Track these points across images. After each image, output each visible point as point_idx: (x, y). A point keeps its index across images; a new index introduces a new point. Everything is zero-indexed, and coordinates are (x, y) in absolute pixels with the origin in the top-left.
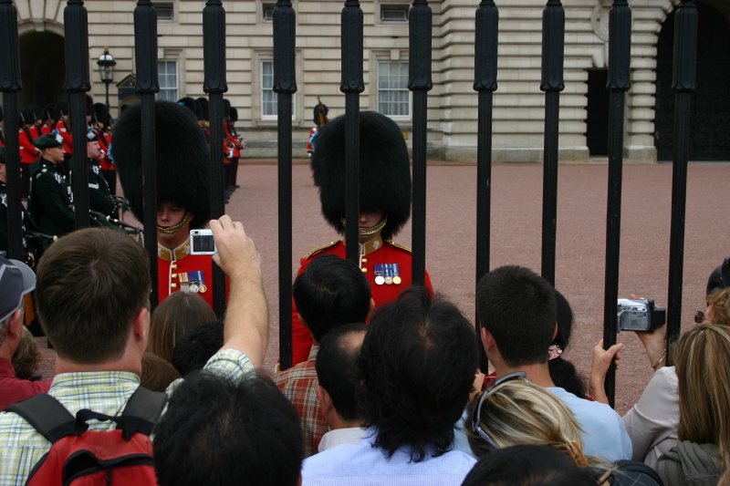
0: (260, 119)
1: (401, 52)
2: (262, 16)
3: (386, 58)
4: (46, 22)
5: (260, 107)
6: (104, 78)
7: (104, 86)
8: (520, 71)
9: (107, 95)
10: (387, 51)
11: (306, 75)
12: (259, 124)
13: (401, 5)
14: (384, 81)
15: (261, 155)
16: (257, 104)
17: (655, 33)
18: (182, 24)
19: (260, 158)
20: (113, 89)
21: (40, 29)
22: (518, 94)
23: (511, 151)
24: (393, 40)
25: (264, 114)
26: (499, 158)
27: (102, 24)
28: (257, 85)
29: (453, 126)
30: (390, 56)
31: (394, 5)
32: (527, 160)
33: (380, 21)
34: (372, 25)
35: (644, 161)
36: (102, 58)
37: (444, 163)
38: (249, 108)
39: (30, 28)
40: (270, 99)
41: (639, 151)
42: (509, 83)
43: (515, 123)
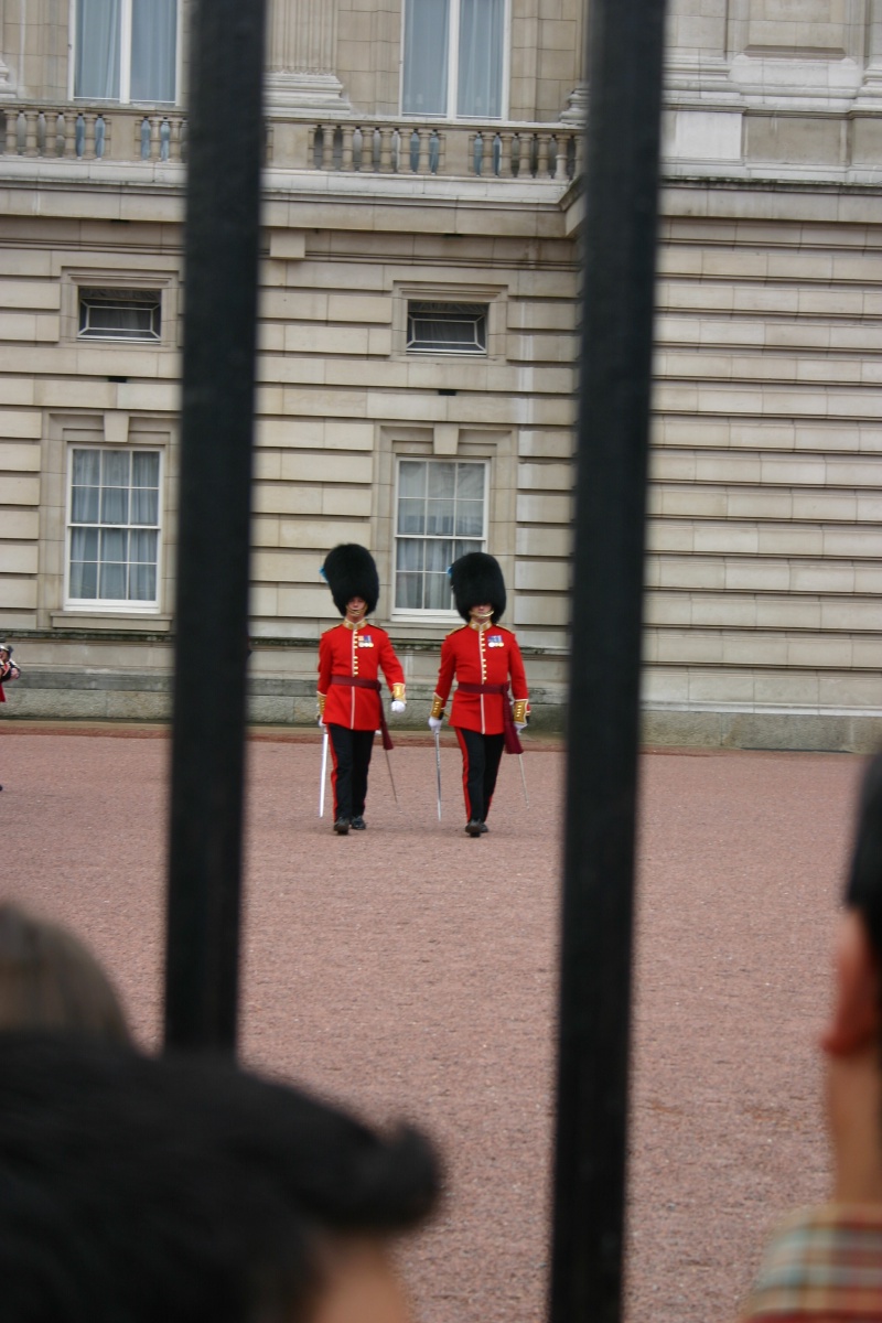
0: (60, 609)
1: (462, 433)
2: (75, 323)
3: (421, 449)
5: (61, 575)
8: (796, 493)
10: (425, 429)
12: (57, 623)
13: (463, 305)
14: (414, 512)
15: (59, 709)
16: (55, 570)
19: (56, 717)
22: (789, 558)
23: (766, 718)
24: (444, 399)
25: (73, 595)
26: (733, 738)
28: (54, 513)
30: (432, 443)
31: (446, 305)
32: (814, 743)
33: (405, 346)
34: (385, 357)
38: (30, 576)
40: (90, 553)
42: (763, 527)
43: (781, 637)
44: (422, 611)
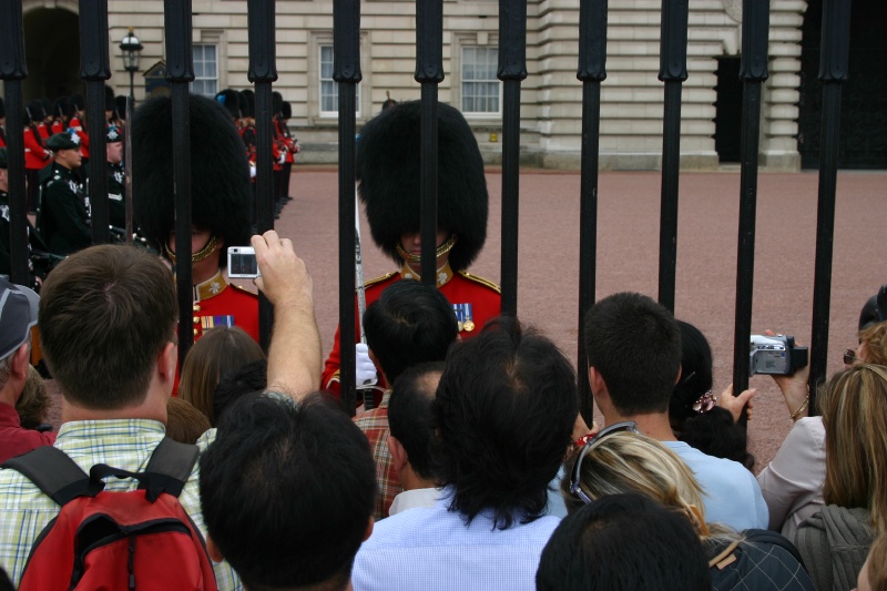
0: (318, 116)
1: (490, 35)
3: (472, 42)
5: (317, 102)
6: (128, 65)
7: (128, 75)
8: (635, 59)
9: (132, 86)
10: (473, 34)
11: (375, 63)
12: (317, 123)
14: (469, 70)
15: (319, 160)
16: (314, 99)
17: (800, 13)
19: (317, 163)
20: (140, 79)
21: (50, 5)
22: (632, 87)
23: (623, 157)
24: (481, 20)
25: (323, 110)
26: (608, 166)
28: (314, 75)
29: (553, 126)
30: (476, 39)
32: (643, 167)
34: (455, 2)
35: (785, 169)
36: (126, 41)
37: (542, 170)
38: (304, 102)
39: (38, 3)
40: (330, 91)
41: (780, 157)
42: (620, 74)
43: (629, 121)
44: (474, 113)
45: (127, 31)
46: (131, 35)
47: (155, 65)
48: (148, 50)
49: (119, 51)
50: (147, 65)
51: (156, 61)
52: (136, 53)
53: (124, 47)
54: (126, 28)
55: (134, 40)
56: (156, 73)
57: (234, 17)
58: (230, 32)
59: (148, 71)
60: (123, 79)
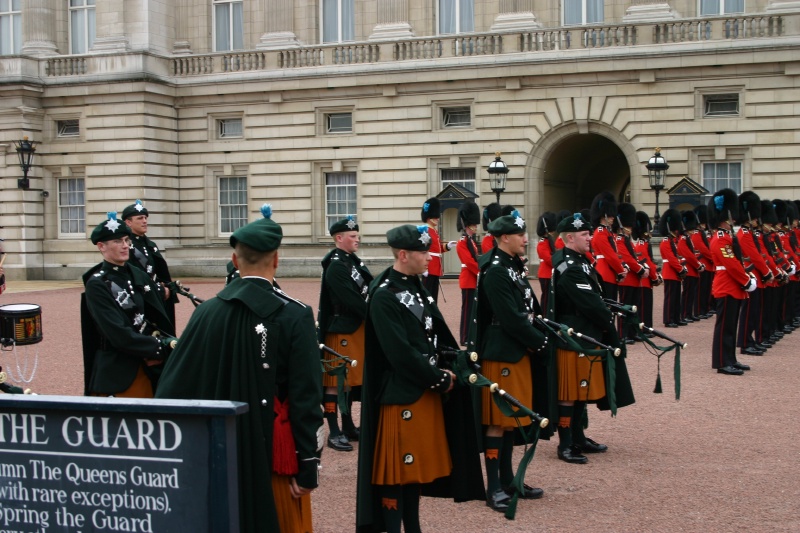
4: (590, 123)
6: (654, 184)
7: (653, 193)
9: (657, 204)
18: (749, 118)
20: (664, 197)
21: (584, 131)
27: (653, 122)
36: (652, 161)
39: (573, 130)
45: (653, 153)
46: (658, 155)
47: (679, 183)
48: (673, 169)
49: (645, 171)
50: (671, 183)
51: (680, 179)
52: (662, 173)
53: (650, 167)
54: (653, 148)
55: (660, 160)
56: (680, 191)
57: (759, 134)
58: (755, 149)
59: (673, 189)
60: (650, 197)
